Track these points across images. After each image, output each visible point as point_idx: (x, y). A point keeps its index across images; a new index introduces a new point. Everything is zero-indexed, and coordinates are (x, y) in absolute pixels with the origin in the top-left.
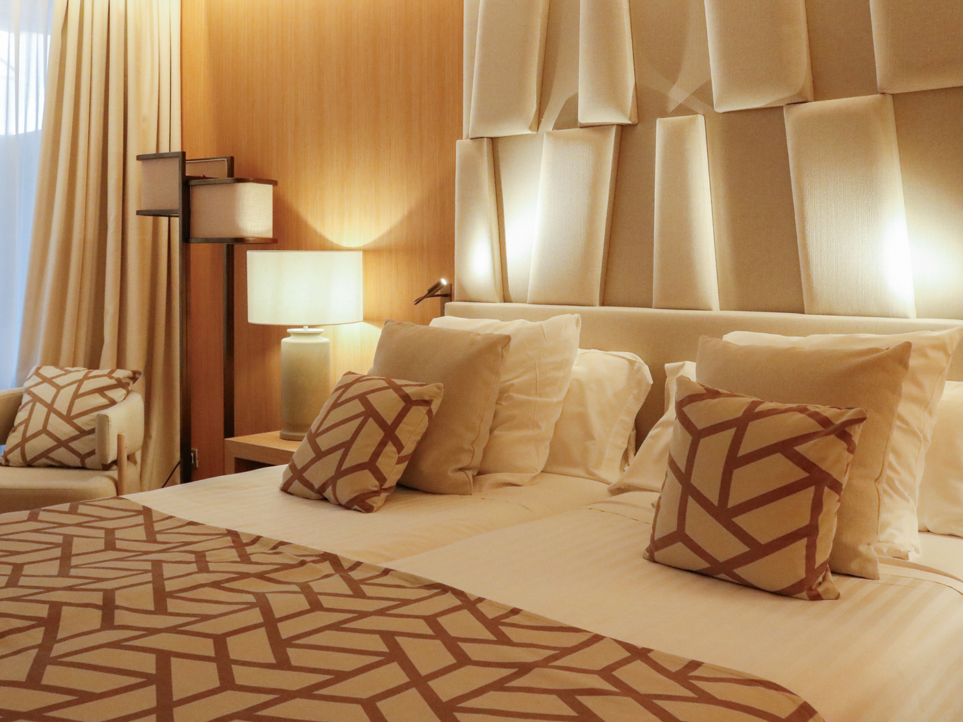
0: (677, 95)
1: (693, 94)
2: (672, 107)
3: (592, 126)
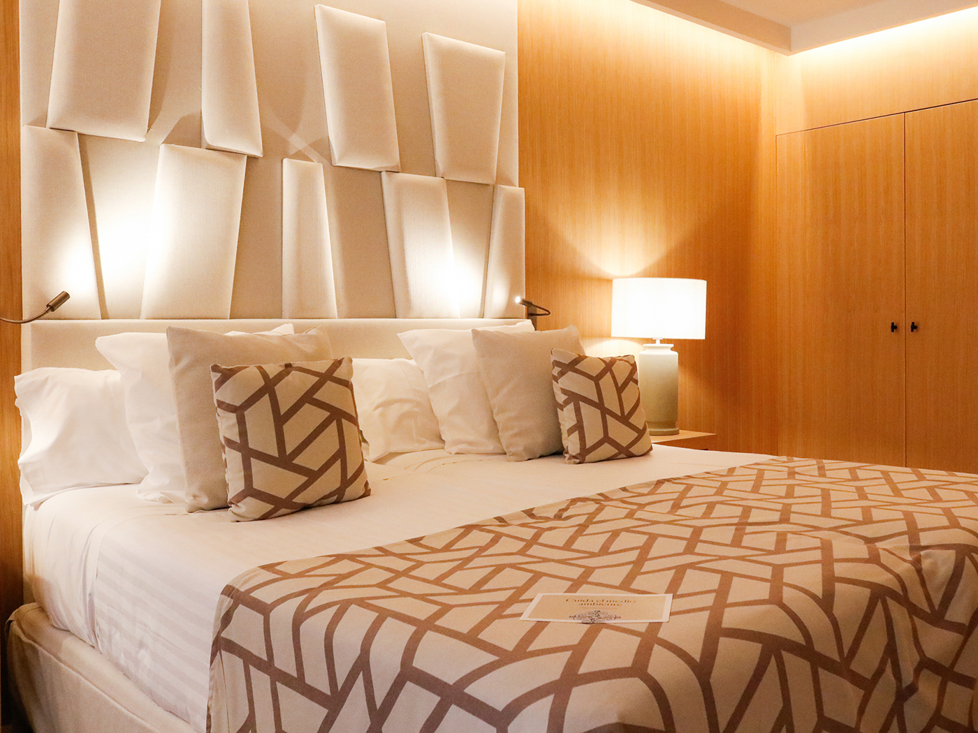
0: (297, 142)
1: (309, 145)
2: (292, 152)
3: (223, 151)
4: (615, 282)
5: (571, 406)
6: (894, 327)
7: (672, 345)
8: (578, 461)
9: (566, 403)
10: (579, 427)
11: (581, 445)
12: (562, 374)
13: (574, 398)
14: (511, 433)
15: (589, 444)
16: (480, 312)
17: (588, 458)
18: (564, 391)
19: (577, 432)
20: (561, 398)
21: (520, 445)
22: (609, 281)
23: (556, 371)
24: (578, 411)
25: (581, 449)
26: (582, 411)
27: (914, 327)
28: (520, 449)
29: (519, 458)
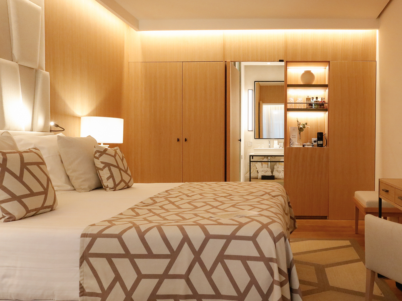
4: (81, 118)
5: (107, 168)
6: (178, 140)
7: (109, 146)
8: (114, 190)
9: (104, 167)
10: (112, 176)
11: (114, 183)
12: (100, 155)
13: (107, 165)
14: (81, 180)
15: (117, 183)
16: (31, 129)
17: (118, 188)
18: (102, 163)
19: (111, 178)
20: (101, 166)
21: (86, 185)
22: (79, 118)
23: (97, 155)
24: (110, 170)
25: (114, 185)
26: (112, 170)
27: (186, 140)
28: (86, 187)
29: (85, 190)
